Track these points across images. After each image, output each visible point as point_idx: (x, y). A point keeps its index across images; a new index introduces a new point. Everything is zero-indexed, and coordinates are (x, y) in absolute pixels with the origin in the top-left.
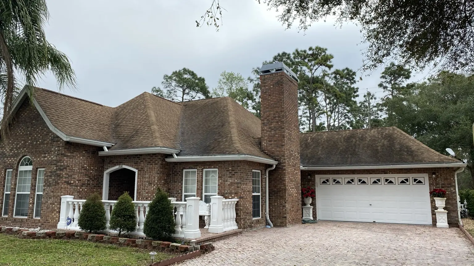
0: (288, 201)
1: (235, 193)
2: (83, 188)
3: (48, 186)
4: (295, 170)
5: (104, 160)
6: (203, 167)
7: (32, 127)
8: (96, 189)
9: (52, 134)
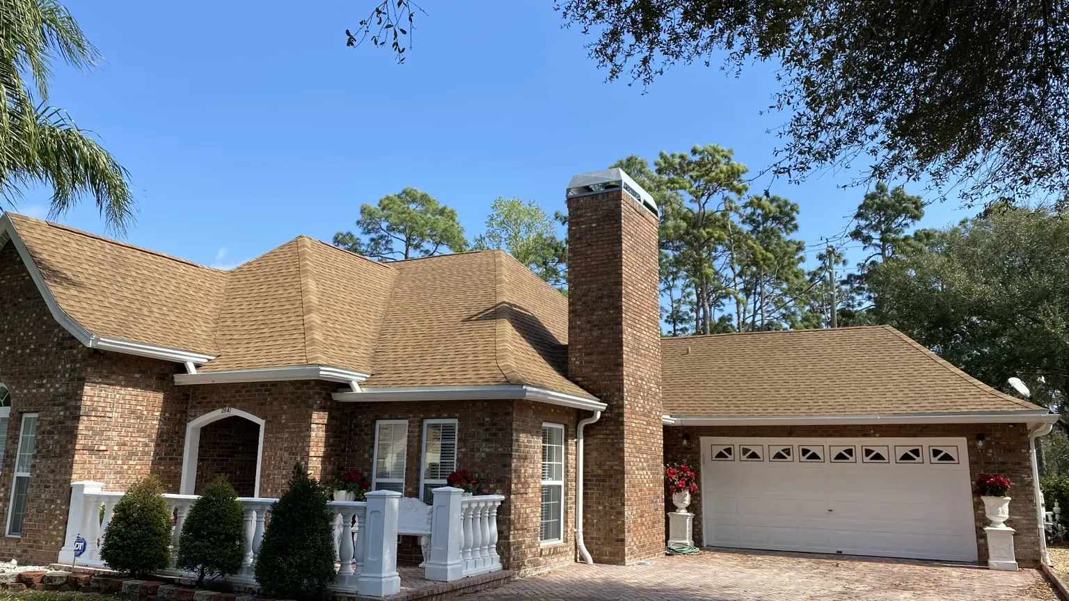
0: (629, 500)
1: (498, 481)
2: (131, 462)
3: (43, 457)
4: (649, 424)
5: (189, 396)
6: (422, 416)
7: (15, 313)
8: (164, 465)
9: (60, 331)
